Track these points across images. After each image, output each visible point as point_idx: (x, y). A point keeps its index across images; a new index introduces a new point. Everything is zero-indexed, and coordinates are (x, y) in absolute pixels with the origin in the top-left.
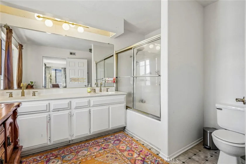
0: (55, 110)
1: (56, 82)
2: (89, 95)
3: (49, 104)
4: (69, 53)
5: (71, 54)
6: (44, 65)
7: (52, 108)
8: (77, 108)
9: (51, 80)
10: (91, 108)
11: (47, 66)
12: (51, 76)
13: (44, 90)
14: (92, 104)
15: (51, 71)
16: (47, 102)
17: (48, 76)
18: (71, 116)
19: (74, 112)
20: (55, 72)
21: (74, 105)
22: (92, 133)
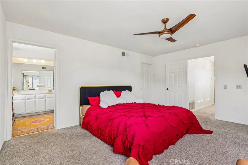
0: (28, 99)
1: (33, 87)
2: (48, 93)
3: (25, 96)
4: (42, 68)
5: (43, 68)
6: (22, 74)
7: (26, 98)
8: (39, 98)
9: (28, 85)
10: (46, 99)
11: (24, 74)
12: (28, 82)
13: (23, 91)
14: (47, 97)
15: (28, 78)
16: (24, 96)
17: (25, 83)
18: (35, 102)
19: (37, 100)
20: (32, 79)
21: (37, 97)
22: (46, 110)
